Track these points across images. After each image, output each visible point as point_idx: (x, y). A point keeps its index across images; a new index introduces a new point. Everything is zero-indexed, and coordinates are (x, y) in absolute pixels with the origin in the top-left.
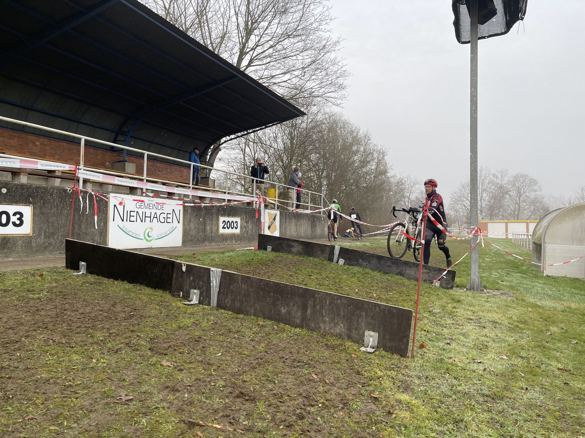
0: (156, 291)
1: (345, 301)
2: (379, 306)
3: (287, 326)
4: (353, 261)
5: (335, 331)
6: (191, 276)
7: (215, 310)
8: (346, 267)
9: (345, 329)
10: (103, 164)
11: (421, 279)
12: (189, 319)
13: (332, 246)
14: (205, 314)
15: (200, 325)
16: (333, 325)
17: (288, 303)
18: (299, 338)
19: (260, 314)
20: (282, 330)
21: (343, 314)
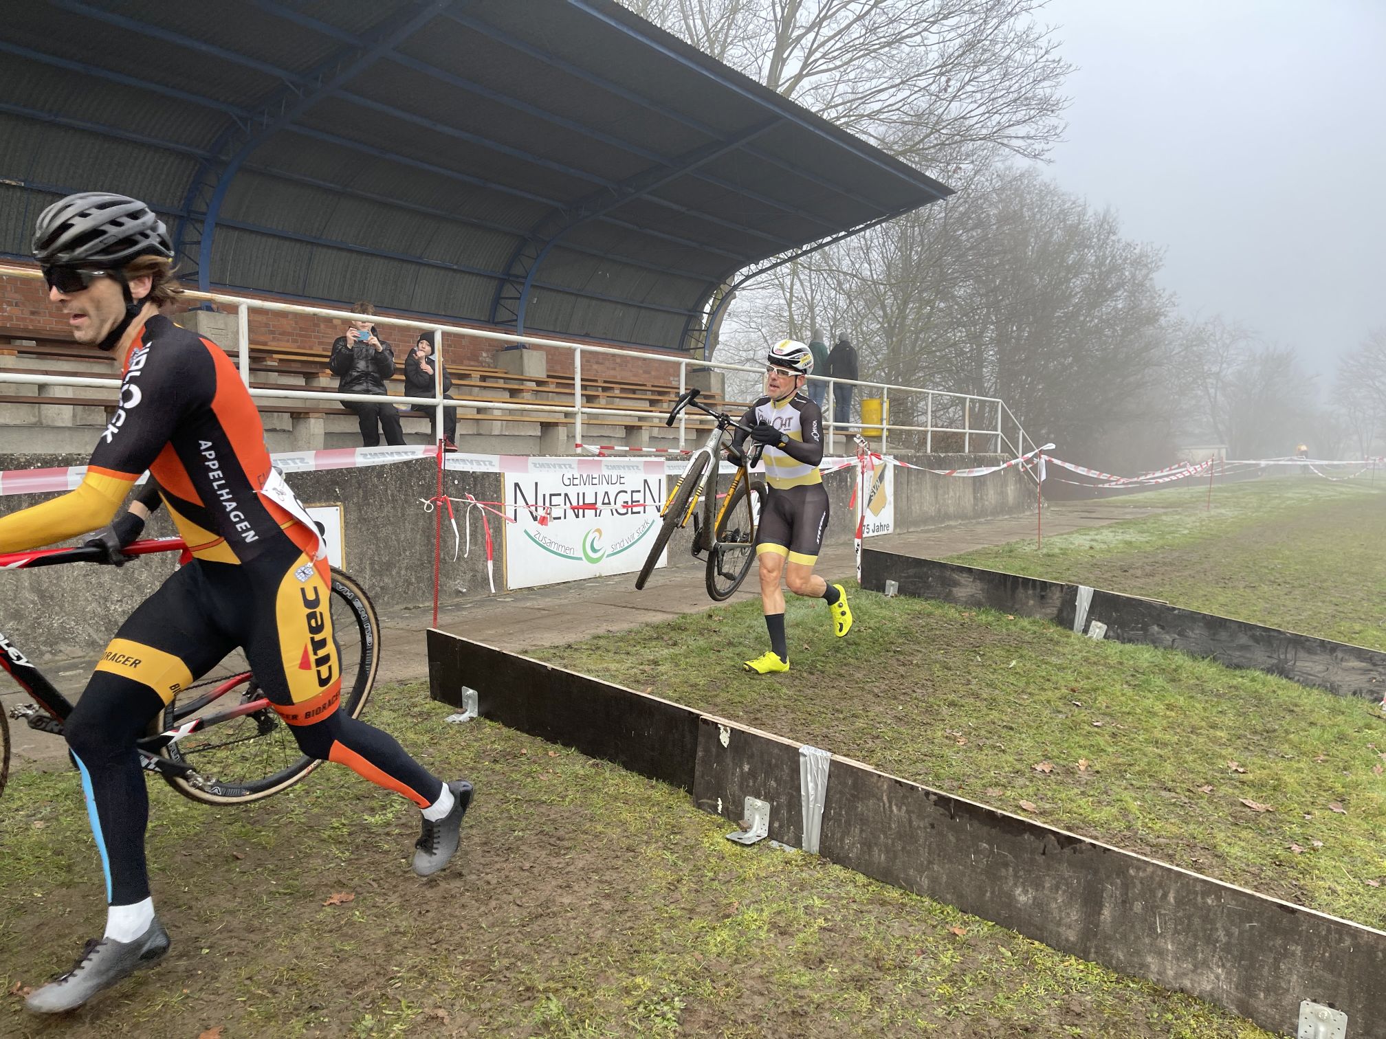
0: (652, 787)
1: (1232, 904)
2: (1355, 932)
3: (1036, 943)
4: (1132, 630)
5: (1196, 985)
6: (745, 760)
7: (818, 868)
8: (1115, 648)
9: (1230, 983)
10: (475, 357)
11: (1345, 688)
12: (757, 910)
13: (1070, 587)
14: (795, 885)
15: (792, 936)
16: (1190, 966)
17: (1038, 877)
18: (1089, 1005)
19: (948, 896)
20: (1028, 965)
21: (1224, 939)
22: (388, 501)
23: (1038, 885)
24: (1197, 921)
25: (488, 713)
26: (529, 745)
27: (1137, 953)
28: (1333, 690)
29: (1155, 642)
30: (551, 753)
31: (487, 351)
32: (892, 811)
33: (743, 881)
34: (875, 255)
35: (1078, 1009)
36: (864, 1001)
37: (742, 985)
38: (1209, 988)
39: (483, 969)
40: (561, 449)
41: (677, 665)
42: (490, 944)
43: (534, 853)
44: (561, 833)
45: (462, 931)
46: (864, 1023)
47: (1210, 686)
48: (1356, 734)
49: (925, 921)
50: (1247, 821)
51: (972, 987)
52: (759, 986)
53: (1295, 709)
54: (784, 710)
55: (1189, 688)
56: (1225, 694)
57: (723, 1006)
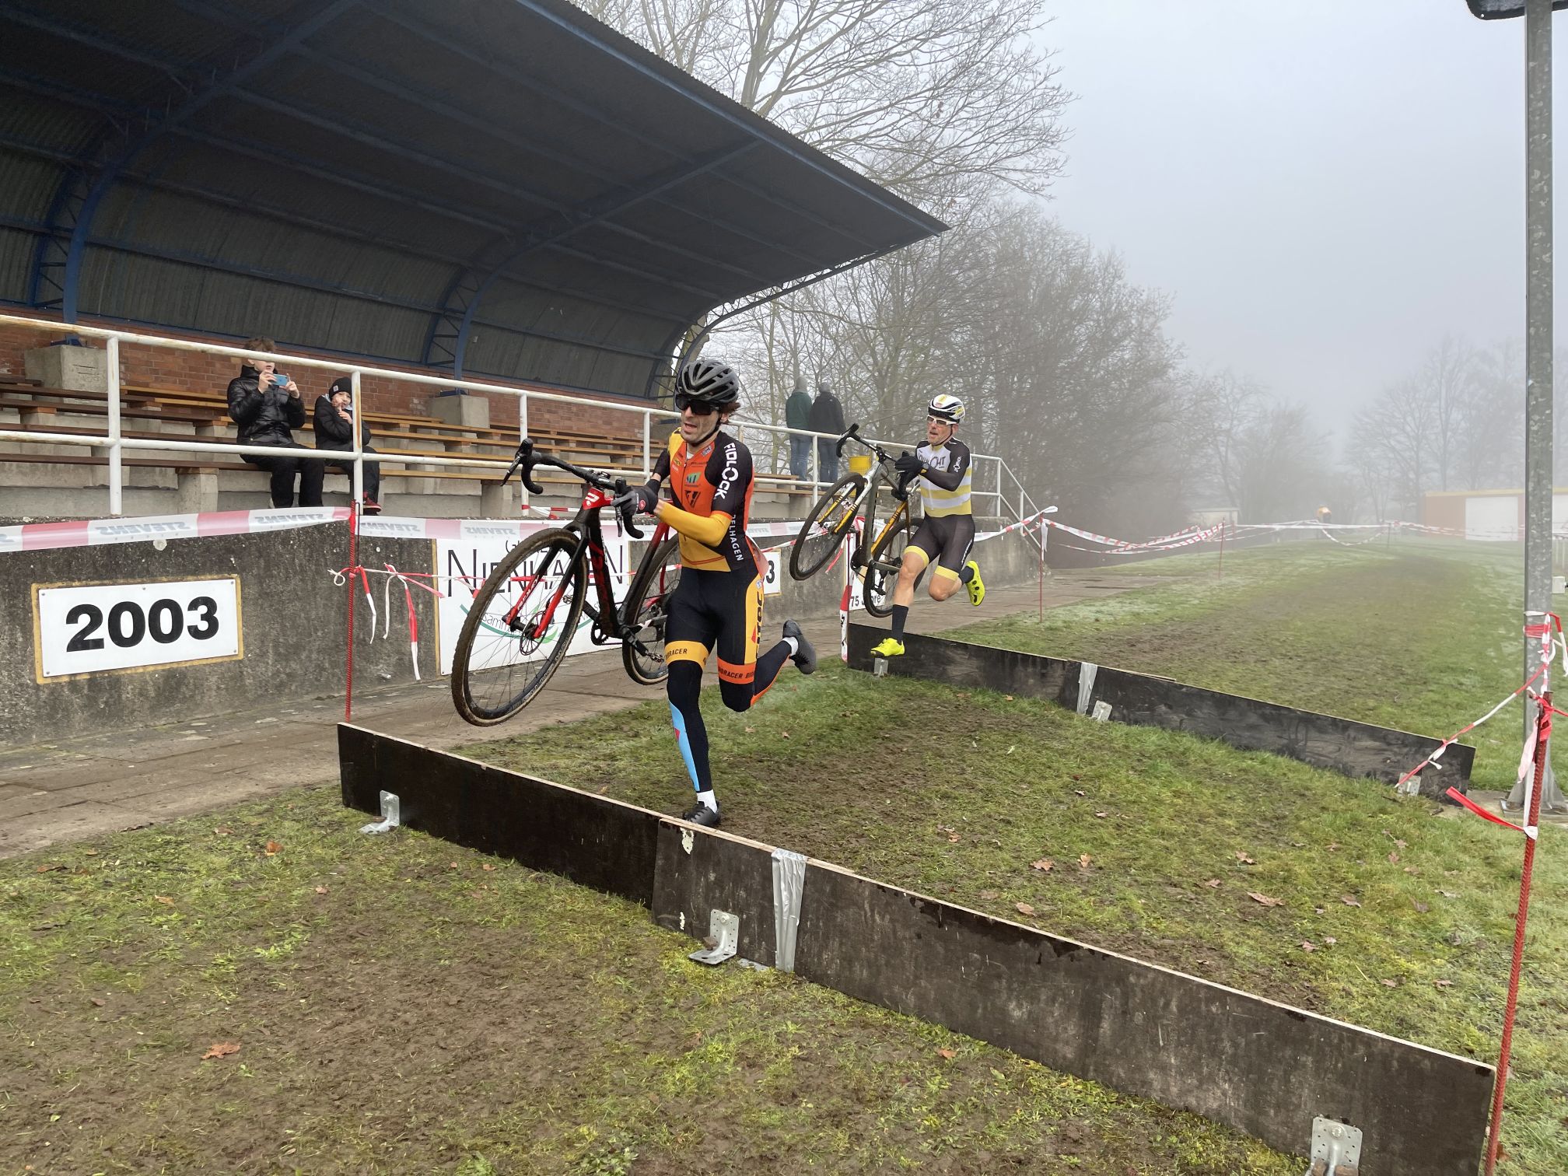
0: (605, 902)
1: (1238, 1012)
2: (1369, 1041)
3: (1031, 1062)
4: (1139, 710)
5: (1202, 1103)
6: (711, 868)
7: (793, 988)
8: (1121, 730)
9: (1238, 1099)
10: (404, 405)
11: (1358, 770)
12: (723, 1040)
13: (1072, 664)
14: (767, 1009)
15: (762, 1068)
16: (1195, 1082)
17: (1034, 989)
18: (1087, 1130)
19: (937, 1015)
20: (1021, 1087)
21: (1230, 1051)
22: (295, 573)
23: (1033, 999)
24: (1201, 1032)
25: (411, 821)
26: (460, 857)
27: (1139, 1069)
28: (1346, 771)
29: (1162, 723)
30: (486, 866)
31: (419, 397)
32: (874, 921)
33: (708, 1006)
34: (863, 296)
35: (1075, 1135)
36: (842, 1139)
37: (703, 1128)
38: (1215, 1106)
39: (398, 1128)
40: (506, 510)
41: (637, 759)
42: (406, 1096)
43: (463, 984)
44: (496, 959)
45: (373, 1082)
46: (842, 1164)
47: (1218, 769)
48: (1370, 819)
49: (911, 1044)
50: (1256, 917)
51: (962, 1117)
52: (723, 1129)
53: (1306, 793)
54: (758, 808)
55: (1197, 773)
56: (1234, 778)
57: (682, 1155)
